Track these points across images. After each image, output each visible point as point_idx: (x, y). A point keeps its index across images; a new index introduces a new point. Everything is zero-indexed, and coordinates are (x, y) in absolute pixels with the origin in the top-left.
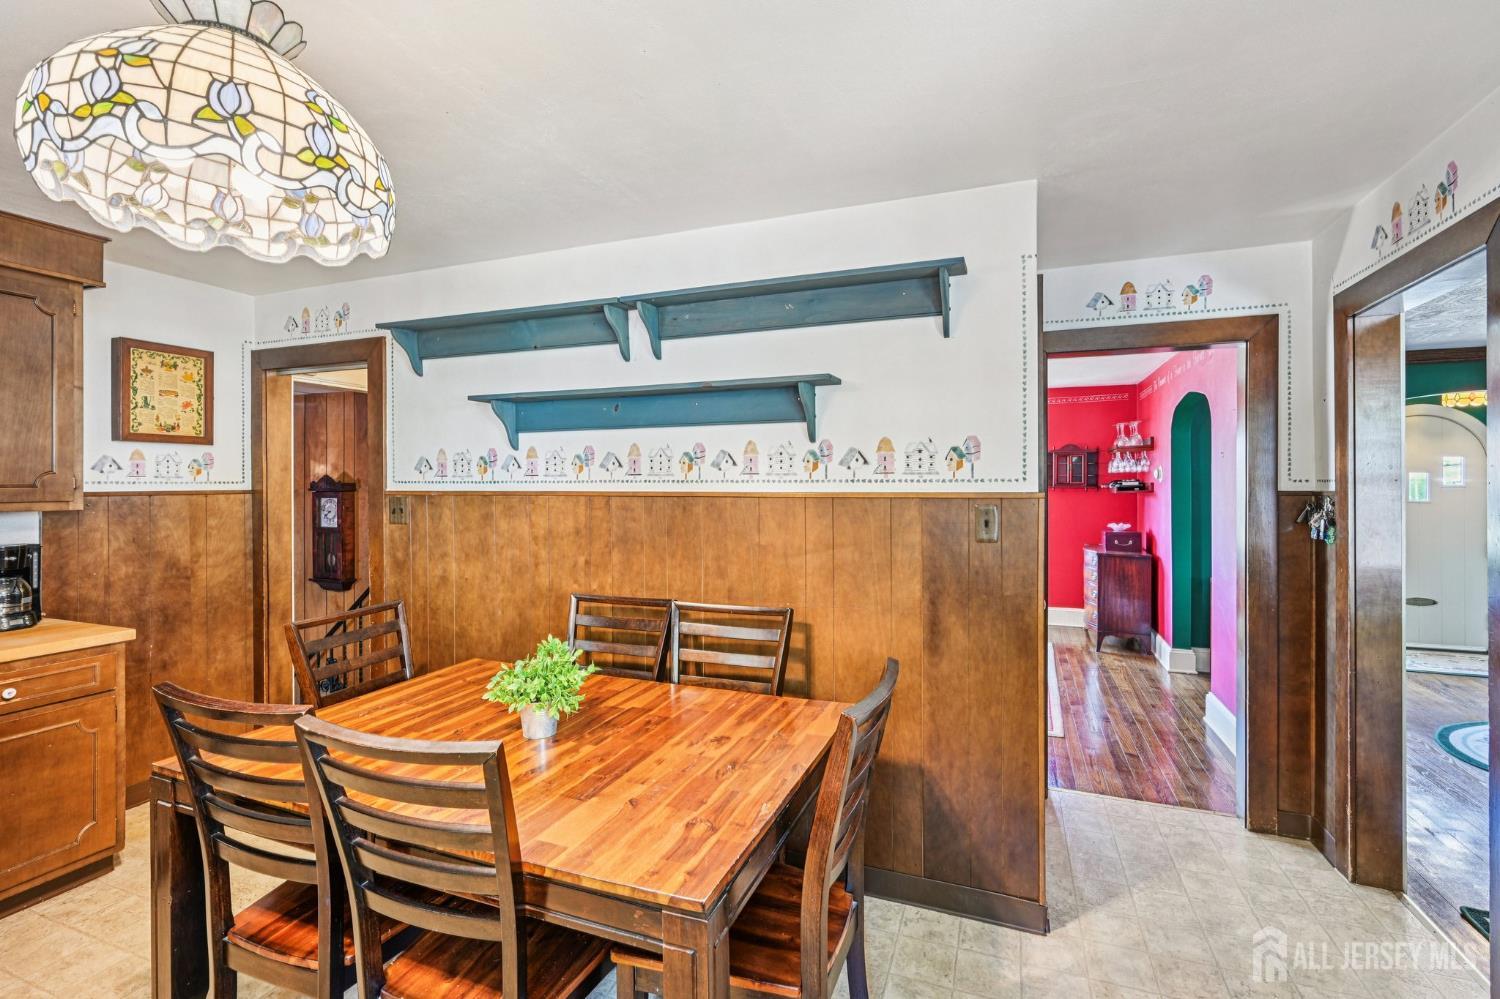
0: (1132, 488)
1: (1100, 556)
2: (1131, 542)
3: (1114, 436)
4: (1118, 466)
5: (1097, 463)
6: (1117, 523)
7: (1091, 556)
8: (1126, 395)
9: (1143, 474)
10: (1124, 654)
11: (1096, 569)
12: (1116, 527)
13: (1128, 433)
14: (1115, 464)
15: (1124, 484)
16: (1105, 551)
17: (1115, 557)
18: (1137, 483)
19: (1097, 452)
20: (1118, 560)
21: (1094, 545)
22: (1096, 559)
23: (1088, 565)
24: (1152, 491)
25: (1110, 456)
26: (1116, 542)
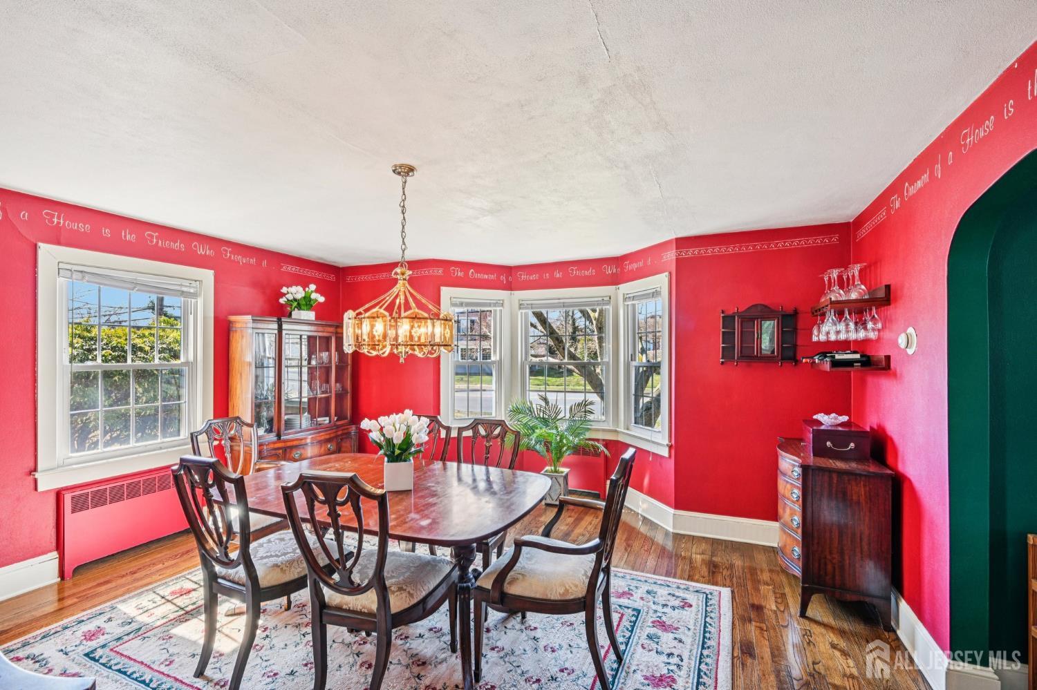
0: (849, 363)
1: (805, 468)
2: (852, 445)
3: (822, 289)
4: (830, 330)
5: (795, 329)
6: (828, 413)
7: (789, 464)
8: (835, 239)
9: (866, 341)
10: (846, 626)
11: (799, 484)
12: (827, 420)
13: (843, 284)
14: (825, 328)
15: (838, 357)
16: (811, 460)
17: (830, 471)
18: (857, 356)
19: (795, 314)
20: (835, 476)
21: (792, 444)
22: (798, 470)
23: (784, 474)
24: (888, 367)
25: (818, 316)
26: (829, 444)
